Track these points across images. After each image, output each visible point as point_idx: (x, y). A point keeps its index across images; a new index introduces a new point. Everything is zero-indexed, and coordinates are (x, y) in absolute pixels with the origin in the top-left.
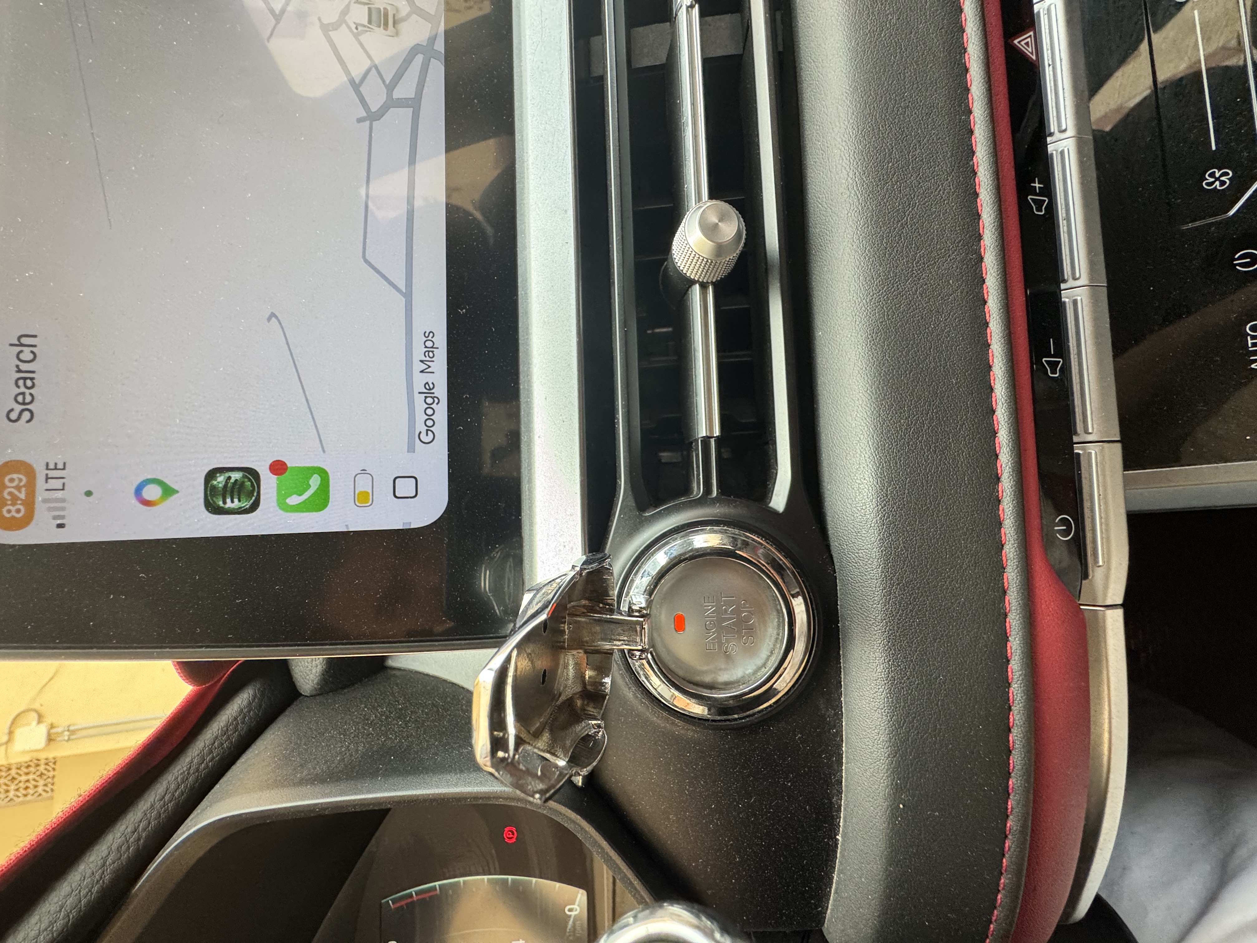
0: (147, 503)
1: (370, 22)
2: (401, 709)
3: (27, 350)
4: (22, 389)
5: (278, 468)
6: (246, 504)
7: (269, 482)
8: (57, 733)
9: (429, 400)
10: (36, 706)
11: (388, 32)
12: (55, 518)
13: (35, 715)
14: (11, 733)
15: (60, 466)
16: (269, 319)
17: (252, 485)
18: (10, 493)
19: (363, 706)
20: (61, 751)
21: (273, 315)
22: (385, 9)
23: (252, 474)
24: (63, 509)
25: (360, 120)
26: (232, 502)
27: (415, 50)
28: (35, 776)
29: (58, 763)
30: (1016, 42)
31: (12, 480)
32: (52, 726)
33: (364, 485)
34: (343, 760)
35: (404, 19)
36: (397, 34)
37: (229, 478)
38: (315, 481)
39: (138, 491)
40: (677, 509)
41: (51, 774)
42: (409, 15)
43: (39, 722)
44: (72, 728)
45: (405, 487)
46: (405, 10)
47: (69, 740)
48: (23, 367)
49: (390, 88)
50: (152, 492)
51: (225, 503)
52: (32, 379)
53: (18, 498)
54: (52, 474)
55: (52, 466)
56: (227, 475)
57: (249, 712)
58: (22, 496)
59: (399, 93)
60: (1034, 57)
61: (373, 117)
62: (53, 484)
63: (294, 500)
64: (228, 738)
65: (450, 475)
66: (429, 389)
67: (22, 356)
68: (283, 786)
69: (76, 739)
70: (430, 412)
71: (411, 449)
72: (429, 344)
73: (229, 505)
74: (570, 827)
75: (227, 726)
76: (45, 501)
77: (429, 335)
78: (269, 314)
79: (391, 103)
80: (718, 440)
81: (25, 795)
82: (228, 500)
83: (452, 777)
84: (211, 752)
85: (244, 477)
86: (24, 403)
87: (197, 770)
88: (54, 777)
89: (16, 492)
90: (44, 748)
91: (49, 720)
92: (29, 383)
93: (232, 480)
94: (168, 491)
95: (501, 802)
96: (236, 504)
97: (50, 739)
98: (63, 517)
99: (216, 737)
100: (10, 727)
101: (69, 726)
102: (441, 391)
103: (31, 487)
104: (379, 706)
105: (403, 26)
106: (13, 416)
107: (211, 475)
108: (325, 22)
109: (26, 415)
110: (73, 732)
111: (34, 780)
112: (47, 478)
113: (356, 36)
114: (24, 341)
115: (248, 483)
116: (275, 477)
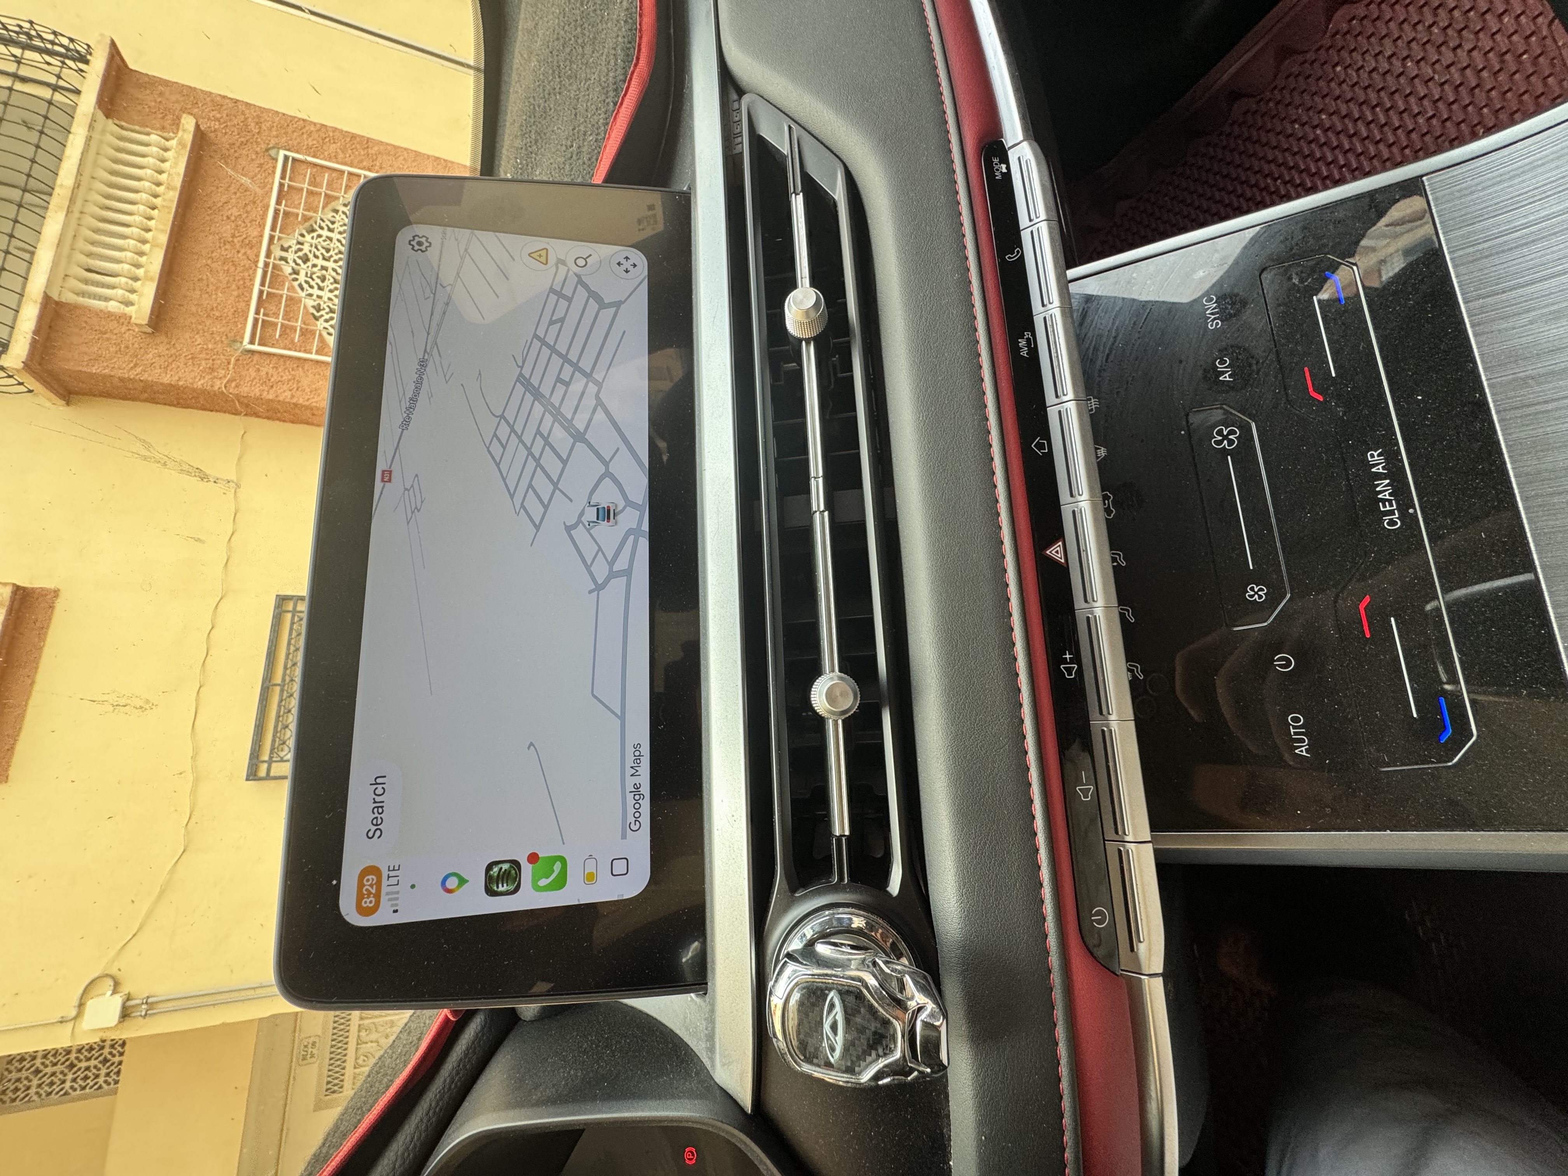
0: (449, 891)
1: (598, 519)
2: (607, 1038)
3: (380, 787)
4: (376, 815)
5: (533, 858)
6: (512, 888)
7: (527, 870)
8: (133, 1006)
9: (637, 797)
10: (114, 971)
11: (610, 524)
12: (392, 905)
13: (111, 983)
14: (81, 1005)
15: (396, 868)
16: (529, 748)
17: (516, 872)
18: (367, 890)
19: (575, 1034)
20: (132, 1031)
21: (531, 744)
22: (608, 507)
23: (516, 864)
24: (397, 899)
25: (590, 592)
26: (503, 886)
27: (629, 532)
28: (96, 1062)
29: (127, 1047)
30: (1048, 552)
31: (368, 880)
32: (129, 998)
33: (590, 867)
34: (567, 1084)
35: (622, 511)
36: (616, 523)
37: (501, 868)
38: (557, 867)
39: (444, 882)
40: (819, 893)
41: (117, 1059)
42: (624, 508)
43: (114, 992)
44: (150, 1000)
45: (620, 867)
46: (621, 504)
47: (146, 1015)
48: (378, 799)
49: (611, 564)
50: (452, 883)
51: (498, 887)
52: (382, 807)
53: (372, 893)
54: (392, 874)
55: (391, 868)
56: (500, 866)
57: (483, 1036)
58: (374, 891)
59: (618, 566)
60: (1063, 561)
61: (599, 587)
62: (393, 881)
63: (543, 882)
64: (469, 1061)
65: (651, 856)
66: (637, 787)
67: (377, 792)
68: (523, 1106)
69: (155, 1014)
70: (637, 806)
71: (624, 836)
72: (637, 753)
73: (501, 889)
74: (742, 1147)
75: (467, 1049)
76: (388, 894)
77: (636, 747)
78: (528, 743)
79: (613, 575)
80: (848, 838)
81: (83, 1088)
82: (500, 885)
83: (652, 1103)
84: (458, 1073)
85: (511, 867)
86: (377, 825)
87: (449, 1089)
88: (120, 1063)
89: (370, 888)
90: (116, 1026)
91: (125, 989)
92: (380, 810)
93: (503, 870)
94: (462, 881)
95: (690, 1125)
96: (505, 888)
97: (125, 1014)
98: (397, 905)
99: (461, 1060)
100: (81, 998)
101: (148, 997)
102: (646, 790)
103: (379, 884)
104: (588, 1034)
105: (619, 518)
106: (370, 834)
107: (489, 867)
108: (568, 524)
109: (378, 833)
110: (151, 1005)
111: (95, 1067)
112: (389, 877)
113: (588, 531)
114: (379, 781)
115: (513, 872)
116: (531, 866)
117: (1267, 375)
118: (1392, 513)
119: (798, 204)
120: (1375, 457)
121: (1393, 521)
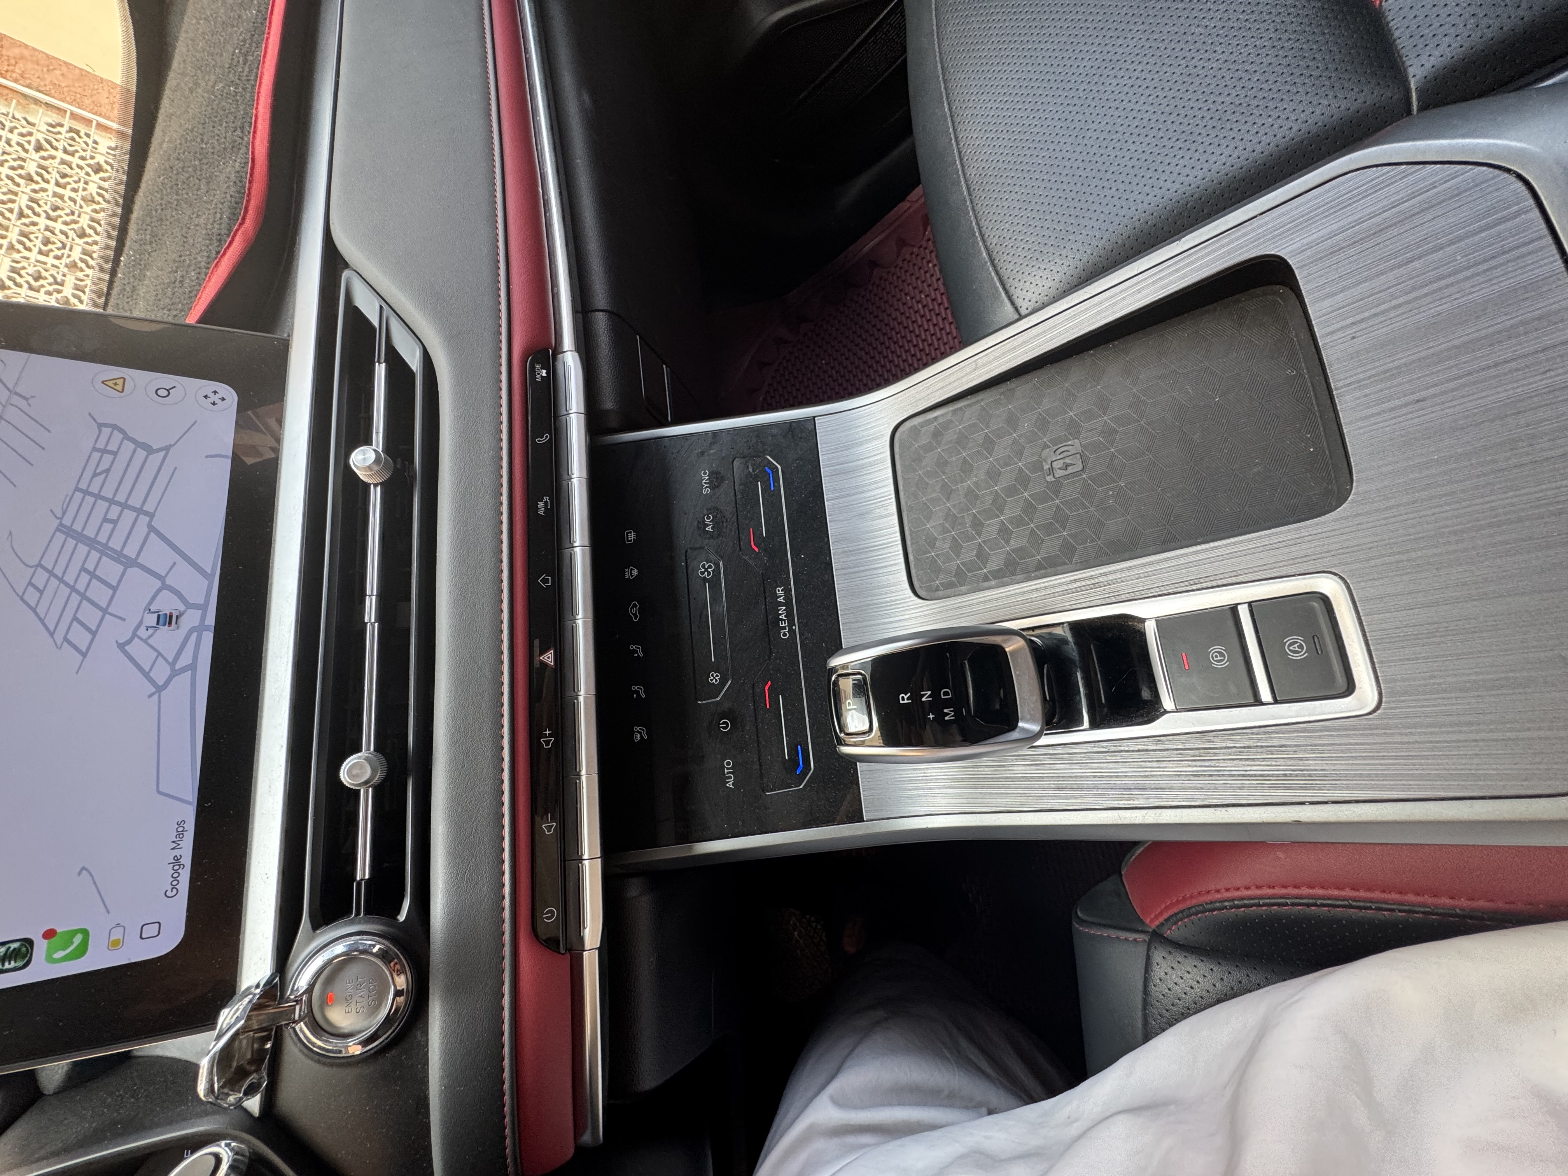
1: (158, 624)
5: (50, 934)
6: (20, 964)
7: (40, 946)
9: (176, 868)
11: (172, 628)
17: (27, 950)
22: (171, 613)
23: (28, 942)
25: (151, 695)
26: (10, 964)
27: (192, 631)
33: (117, 935)
35: (184, 615)
36: (177, 628)
37: (9, 947)
38: (78, 939)
40: (339, 927)
45: (150, 931)
46: (185, 610)
49: (172, 664)
51: (3, 965)
56: (7, 946)
59: (180, 664)
61: (161, 688)
63: (59, 955)
65: (187, 917)
66: (177, 860)
70: (176, 875)
71: (158, 903)
72: (180, 829)
73: (6, 967)
77: (180, 824)
79: (175, 673)
80: (368, 882)
82: (7, 963)
85: (21, 945)
93: (12, 948)
96: (13, 964)
102: (187, 860)
105: (180, 620)
108: (121, 642)
113: (146, 640)
115: (24, 949)
116: (46, 941)
117: (731, 530)
118: (784, 628)
119: (380, 371)
120: (780, 591)
121: (785, 634)
